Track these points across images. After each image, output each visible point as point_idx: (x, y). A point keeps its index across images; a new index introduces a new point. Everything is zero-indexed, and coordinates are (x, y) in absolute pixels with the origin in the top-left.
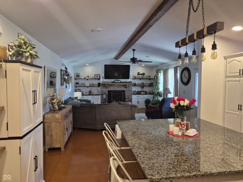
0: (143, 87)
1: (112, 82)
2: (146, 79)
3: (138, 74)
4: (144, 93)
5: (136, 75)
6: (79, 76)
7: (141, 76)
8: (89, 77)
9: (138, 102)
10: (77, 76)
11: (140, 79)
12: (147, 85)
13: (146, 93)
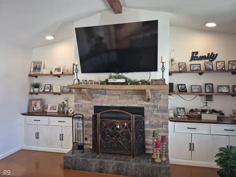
0: (209, 98)
1: (102, 83)
2: (222, 71)
3: (194, 56)
4: (214, 117)
5: (186, 59)
6: (39, 69)
7: (202, 62)
8: (59, 70)
9: (192, 147)
10: (35, 68)
11: (201, 74)
12: (225, 90)
13: (221, 119)
